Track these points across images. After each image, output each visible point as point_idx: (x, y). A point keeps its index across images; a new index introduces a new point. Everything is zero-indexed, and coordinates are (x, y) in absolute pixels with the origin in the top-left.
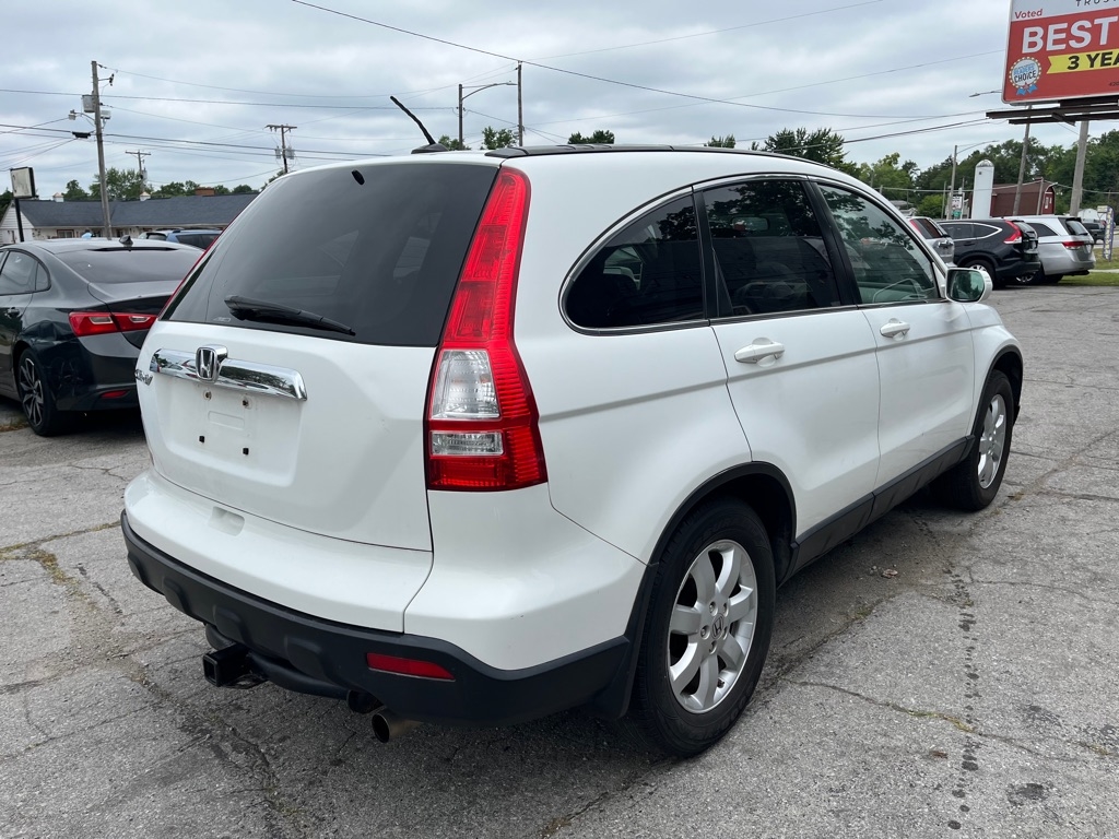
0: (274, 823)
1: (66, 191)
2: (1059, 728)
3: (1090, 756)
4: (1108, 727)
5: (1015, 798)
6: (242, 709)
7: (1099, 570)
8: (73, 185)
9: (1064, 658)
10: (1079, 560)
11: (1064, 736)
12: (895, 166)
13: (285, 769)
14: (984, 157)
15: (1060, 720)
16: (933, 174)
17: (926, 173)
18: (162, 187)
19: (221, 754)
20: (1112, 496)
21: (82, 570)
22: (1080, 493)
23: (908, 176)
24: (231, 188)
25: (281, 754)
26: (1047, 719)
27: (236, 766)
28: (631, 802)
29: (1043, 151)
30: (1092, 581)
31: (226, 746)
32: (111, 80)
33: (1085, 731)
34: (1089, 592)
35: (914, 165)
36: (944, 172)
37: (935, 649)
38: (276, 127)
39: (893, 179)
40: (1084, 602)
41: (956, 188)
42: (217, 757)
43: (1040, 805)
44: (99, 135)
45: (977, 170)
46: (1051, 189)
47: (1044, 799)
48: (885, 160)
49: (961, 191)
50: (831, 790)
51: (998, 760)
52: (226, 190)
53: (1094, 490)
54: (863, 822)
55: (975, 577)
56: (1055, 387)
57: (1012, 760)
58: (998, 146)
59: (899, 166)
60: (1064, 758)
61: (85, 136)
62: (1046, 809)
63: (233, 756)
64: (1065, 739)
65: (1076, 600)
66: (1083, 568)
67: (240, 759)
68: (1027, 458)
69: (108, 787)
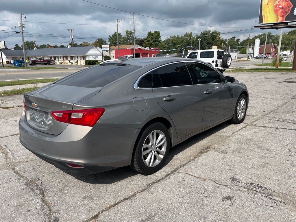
0: (43, 206)
1: (15, 47)
2: (239, 183)
3: (245, 190)
4: (252, 183)
5: (224, 199)
6: (40, 180)
7: (261, 145)
8: (17, 45)
9: (245, 166)
10: (256, 142)
11: (240, 185)
12: (234, 40)
13: (48, 194)
14: (257, 38)
15: (240, 181)
16: (244, 42)
17: (242, 42)
18: (41, 46)
19: (33, 190)
20: (270, 126)
21: (6, 146)
22: (261, 126)
23: (238, 43)
24: (59, 46)
25: (48, 190)
26: (237, 181)
27: (36, 193)
28: (131, 201)
29: (273, 36)
30: (258, 148)
31: (34, 188)
32: (25, 18)
33: (246, 184)
34: (256, 150)
35: (239, 40)
36: (247, 41)
37: (214, 164)
38: (70, 30)
39: (234, 44)
40: (255, 153)
41: (250, 46)
42: (32, 191)
43: (230, 202)
44: (22, 32)
45: (256, 41)
46: (275, 46)
47: (231, 200)
48: (232, 38)
49: (251, 47)
50: (180, 198)
51: (222, 190)
52: (58, 46)
53: (266, 125)
54: (185, 205)
55: (229, 147)
56: (263, 98)
57: (226, 191)
58: (261, 35)
59: (235, 40)
60: (239, 190)
61: (18, 33)
62: (231, 202)
63: (36, 191)
64: (240, 186)
65: (253, 152)
66: (256, 144)
67: (38, 192)
68: (251, 117)
69: (5, 198)
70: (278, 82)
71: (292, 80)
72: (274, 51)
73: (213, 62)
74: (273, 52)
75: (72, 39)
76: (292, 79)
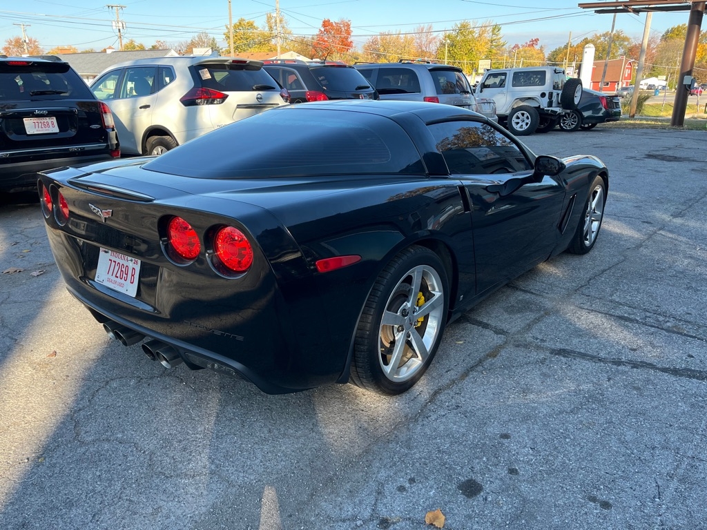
14: (590, 42)
29: (626, 39)
39: (533, 55)
41: (570, 61)
45: (586, 50)
46: (630, 64)
49: (574, 64)
58: (600, 35)
70: (632, 158)
71: (670, 153)
72: (626, 76)
73: (543, 95)
74: (626, 79)
75: (119, 30)
76: (669, 149)
